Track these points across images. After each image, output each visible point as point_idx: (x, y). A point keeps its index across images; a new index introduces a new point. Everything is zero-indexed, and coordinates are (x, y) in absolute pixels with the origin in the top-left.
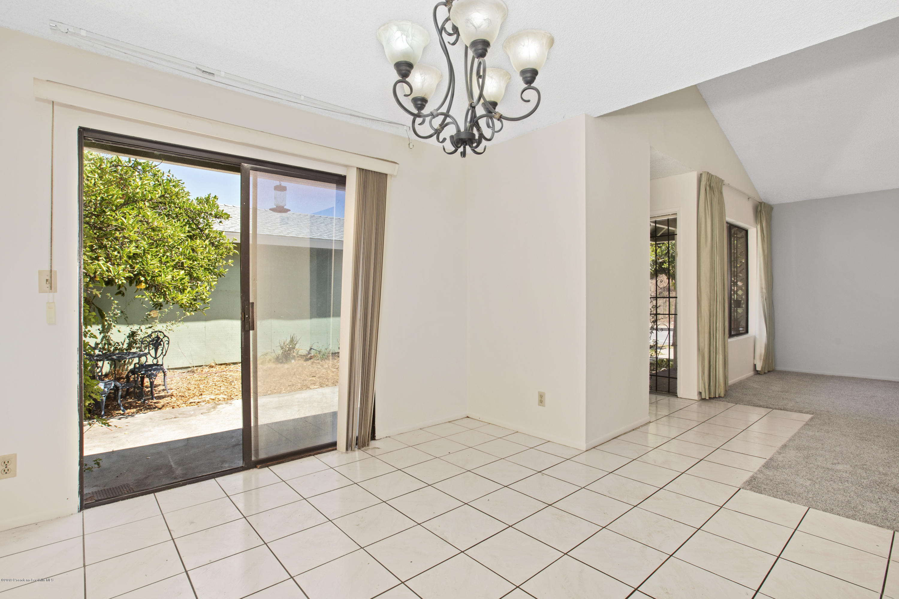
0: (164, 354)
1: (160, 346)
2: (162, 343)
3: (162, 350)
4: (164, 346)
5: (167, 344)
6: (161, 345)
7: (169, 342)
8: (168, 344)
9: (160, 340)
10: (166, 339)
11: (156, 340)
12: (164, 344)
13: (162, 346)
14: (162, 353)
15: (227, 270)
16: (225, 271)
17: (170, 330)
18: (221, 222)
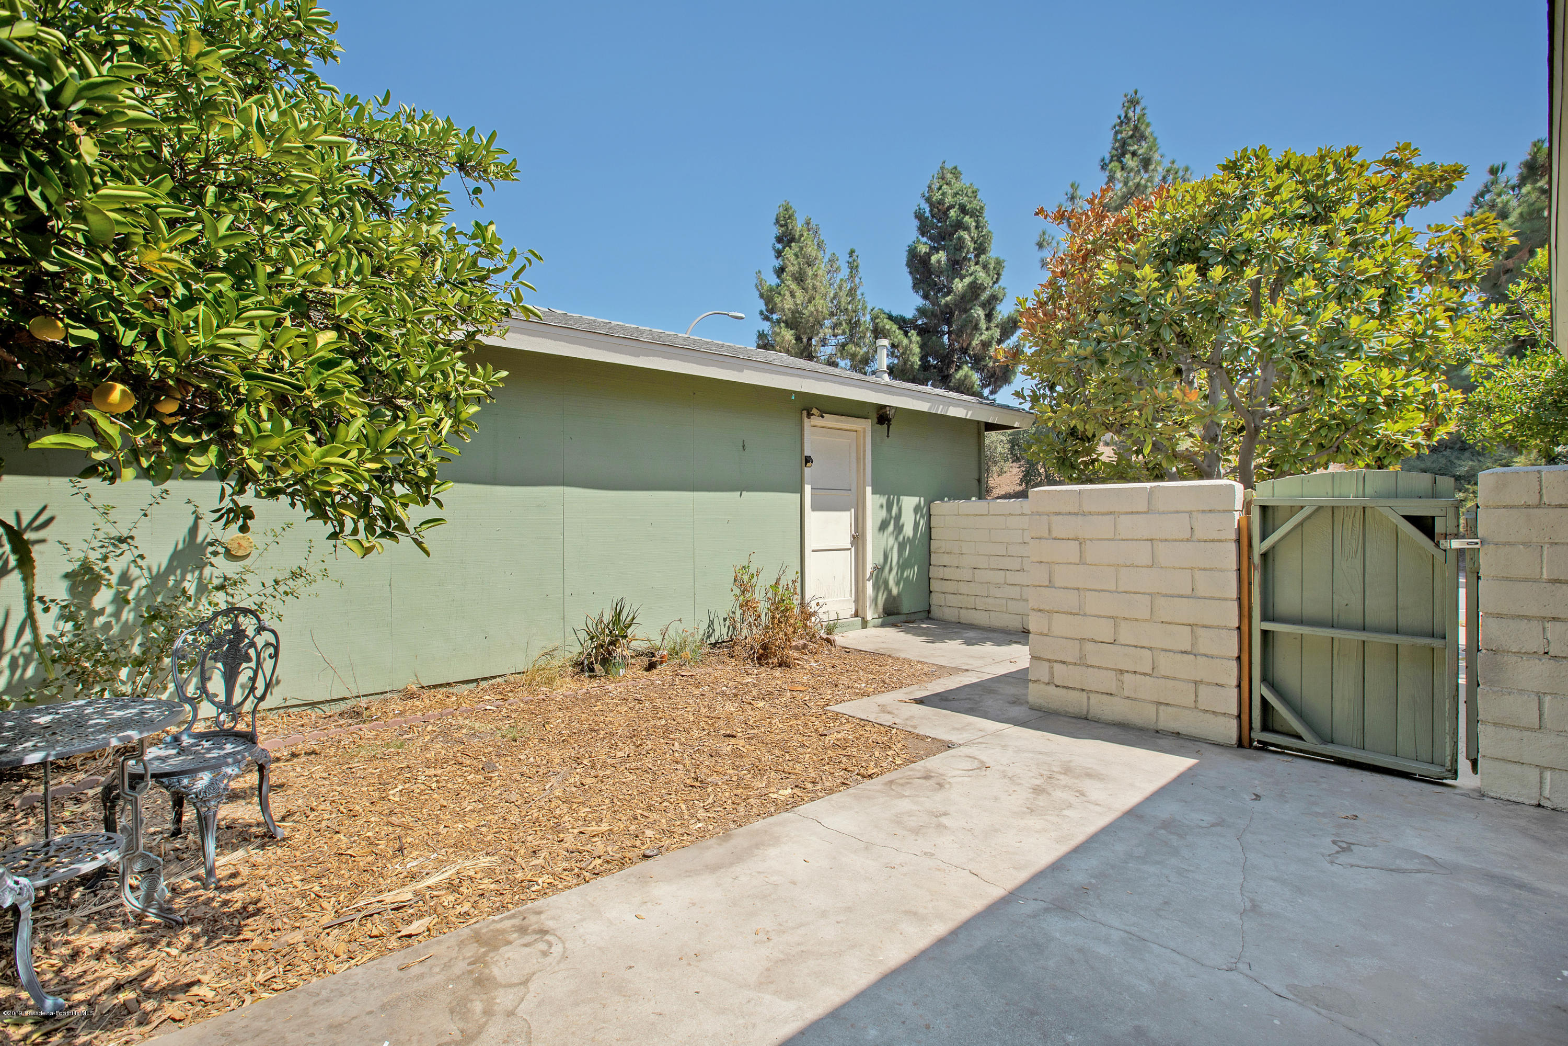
0: (259, 693)
1: (244, 665)
2: (252, 652)
3: (253, 679)
4: (259, 663)
5: (270, 656)
6: (249, 660)
7: (277, 649)
8: (275, 656)
9: (247, 641)
10: (267, 636)
11: (230, 642)
12: (258, 655)
13: (253, 664)
14: (253, 689)
15: (504, 374)
16: (498, 376)
17: (286, 593)
18: (477, 191)
